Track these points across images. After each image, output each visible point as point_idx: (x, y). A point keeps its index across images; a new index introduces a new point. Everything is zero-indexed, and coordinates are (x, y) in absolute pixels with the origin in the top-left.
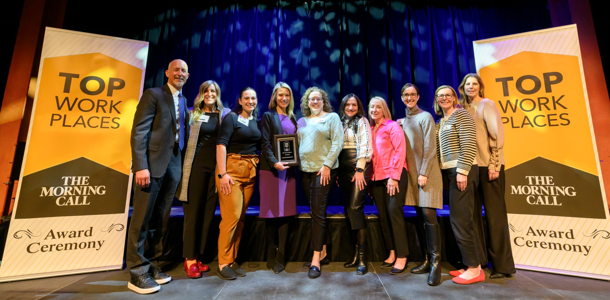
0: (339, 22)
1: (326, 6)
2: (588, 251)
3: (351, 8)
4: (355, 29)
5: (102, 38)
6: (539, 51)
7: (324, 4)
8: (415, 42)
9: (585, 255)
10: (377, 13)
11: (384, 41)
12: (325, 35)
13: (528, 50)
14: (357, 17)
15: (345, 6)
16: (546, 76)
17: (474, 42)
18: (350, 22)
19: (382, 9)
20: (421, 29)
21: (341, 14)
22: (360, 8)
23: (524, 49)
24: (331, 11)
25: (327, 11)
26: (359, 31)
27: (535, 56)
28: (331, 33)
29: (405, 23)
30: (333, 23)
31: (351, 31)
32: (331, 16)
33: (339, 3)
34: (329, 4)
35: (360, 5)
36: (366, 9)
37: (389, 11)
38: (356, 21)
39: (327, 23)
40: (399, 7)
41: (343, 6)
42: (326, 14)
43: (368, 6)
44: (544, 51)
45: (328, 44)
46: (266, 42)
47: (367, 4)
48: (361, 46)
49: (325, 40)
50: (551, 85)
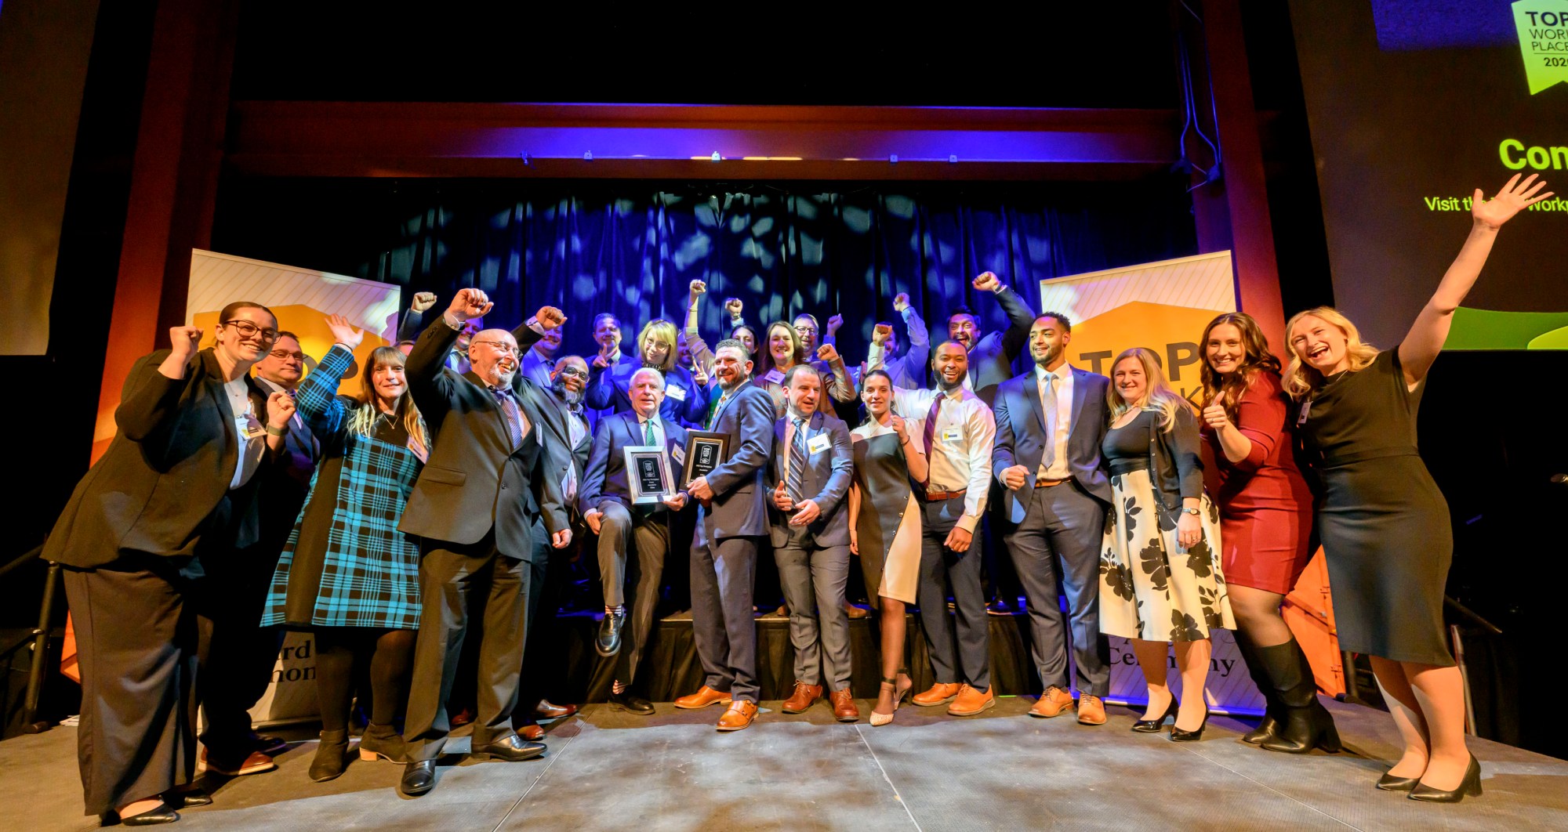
0: (781, 237)
1: (755, 205)
2: (1229, 669)
3: (805, 209)
4: (814, 252)
5: (308, 275)
6: (1160, 302)
7: (751, 200)
8: (933, 279)
9: (1223, 675)
10: (858, 220)
11: (870, 276)
12: (754, 265)
13: (1143, 299)
14: (817, 227)
15: (793, 202)
16: (1172, 349)
17: (1042, 282)
18: (804, 239)
19: (869, 212)
20: (946, 253)
21: (785, 221)
22: (823, 209)
23: (1133, 298)
24: (765, 216)
25: (756, 214)
26: (820, 257)
27: (1153, 311)
28: (767, 261)
29: (914, 241)
30: (769, 242)
31: (806, 257)
32: (764, 226)
33: (782, 199)
34: (762, 199)
35: (824, 202)
36: (836, 211)
37: (881, 215)
38: (816, 238)
39: (756, 240)
40: (901, 207)
41: (790, 203)
42: (753, 222)
43: (841, 204)
44: (1170, 303)
45: (758, 284)
46: (634, 278)
47: (837, 200)
48: (825, 288)
49: (750, 277)
50: (1180, 367)
